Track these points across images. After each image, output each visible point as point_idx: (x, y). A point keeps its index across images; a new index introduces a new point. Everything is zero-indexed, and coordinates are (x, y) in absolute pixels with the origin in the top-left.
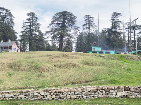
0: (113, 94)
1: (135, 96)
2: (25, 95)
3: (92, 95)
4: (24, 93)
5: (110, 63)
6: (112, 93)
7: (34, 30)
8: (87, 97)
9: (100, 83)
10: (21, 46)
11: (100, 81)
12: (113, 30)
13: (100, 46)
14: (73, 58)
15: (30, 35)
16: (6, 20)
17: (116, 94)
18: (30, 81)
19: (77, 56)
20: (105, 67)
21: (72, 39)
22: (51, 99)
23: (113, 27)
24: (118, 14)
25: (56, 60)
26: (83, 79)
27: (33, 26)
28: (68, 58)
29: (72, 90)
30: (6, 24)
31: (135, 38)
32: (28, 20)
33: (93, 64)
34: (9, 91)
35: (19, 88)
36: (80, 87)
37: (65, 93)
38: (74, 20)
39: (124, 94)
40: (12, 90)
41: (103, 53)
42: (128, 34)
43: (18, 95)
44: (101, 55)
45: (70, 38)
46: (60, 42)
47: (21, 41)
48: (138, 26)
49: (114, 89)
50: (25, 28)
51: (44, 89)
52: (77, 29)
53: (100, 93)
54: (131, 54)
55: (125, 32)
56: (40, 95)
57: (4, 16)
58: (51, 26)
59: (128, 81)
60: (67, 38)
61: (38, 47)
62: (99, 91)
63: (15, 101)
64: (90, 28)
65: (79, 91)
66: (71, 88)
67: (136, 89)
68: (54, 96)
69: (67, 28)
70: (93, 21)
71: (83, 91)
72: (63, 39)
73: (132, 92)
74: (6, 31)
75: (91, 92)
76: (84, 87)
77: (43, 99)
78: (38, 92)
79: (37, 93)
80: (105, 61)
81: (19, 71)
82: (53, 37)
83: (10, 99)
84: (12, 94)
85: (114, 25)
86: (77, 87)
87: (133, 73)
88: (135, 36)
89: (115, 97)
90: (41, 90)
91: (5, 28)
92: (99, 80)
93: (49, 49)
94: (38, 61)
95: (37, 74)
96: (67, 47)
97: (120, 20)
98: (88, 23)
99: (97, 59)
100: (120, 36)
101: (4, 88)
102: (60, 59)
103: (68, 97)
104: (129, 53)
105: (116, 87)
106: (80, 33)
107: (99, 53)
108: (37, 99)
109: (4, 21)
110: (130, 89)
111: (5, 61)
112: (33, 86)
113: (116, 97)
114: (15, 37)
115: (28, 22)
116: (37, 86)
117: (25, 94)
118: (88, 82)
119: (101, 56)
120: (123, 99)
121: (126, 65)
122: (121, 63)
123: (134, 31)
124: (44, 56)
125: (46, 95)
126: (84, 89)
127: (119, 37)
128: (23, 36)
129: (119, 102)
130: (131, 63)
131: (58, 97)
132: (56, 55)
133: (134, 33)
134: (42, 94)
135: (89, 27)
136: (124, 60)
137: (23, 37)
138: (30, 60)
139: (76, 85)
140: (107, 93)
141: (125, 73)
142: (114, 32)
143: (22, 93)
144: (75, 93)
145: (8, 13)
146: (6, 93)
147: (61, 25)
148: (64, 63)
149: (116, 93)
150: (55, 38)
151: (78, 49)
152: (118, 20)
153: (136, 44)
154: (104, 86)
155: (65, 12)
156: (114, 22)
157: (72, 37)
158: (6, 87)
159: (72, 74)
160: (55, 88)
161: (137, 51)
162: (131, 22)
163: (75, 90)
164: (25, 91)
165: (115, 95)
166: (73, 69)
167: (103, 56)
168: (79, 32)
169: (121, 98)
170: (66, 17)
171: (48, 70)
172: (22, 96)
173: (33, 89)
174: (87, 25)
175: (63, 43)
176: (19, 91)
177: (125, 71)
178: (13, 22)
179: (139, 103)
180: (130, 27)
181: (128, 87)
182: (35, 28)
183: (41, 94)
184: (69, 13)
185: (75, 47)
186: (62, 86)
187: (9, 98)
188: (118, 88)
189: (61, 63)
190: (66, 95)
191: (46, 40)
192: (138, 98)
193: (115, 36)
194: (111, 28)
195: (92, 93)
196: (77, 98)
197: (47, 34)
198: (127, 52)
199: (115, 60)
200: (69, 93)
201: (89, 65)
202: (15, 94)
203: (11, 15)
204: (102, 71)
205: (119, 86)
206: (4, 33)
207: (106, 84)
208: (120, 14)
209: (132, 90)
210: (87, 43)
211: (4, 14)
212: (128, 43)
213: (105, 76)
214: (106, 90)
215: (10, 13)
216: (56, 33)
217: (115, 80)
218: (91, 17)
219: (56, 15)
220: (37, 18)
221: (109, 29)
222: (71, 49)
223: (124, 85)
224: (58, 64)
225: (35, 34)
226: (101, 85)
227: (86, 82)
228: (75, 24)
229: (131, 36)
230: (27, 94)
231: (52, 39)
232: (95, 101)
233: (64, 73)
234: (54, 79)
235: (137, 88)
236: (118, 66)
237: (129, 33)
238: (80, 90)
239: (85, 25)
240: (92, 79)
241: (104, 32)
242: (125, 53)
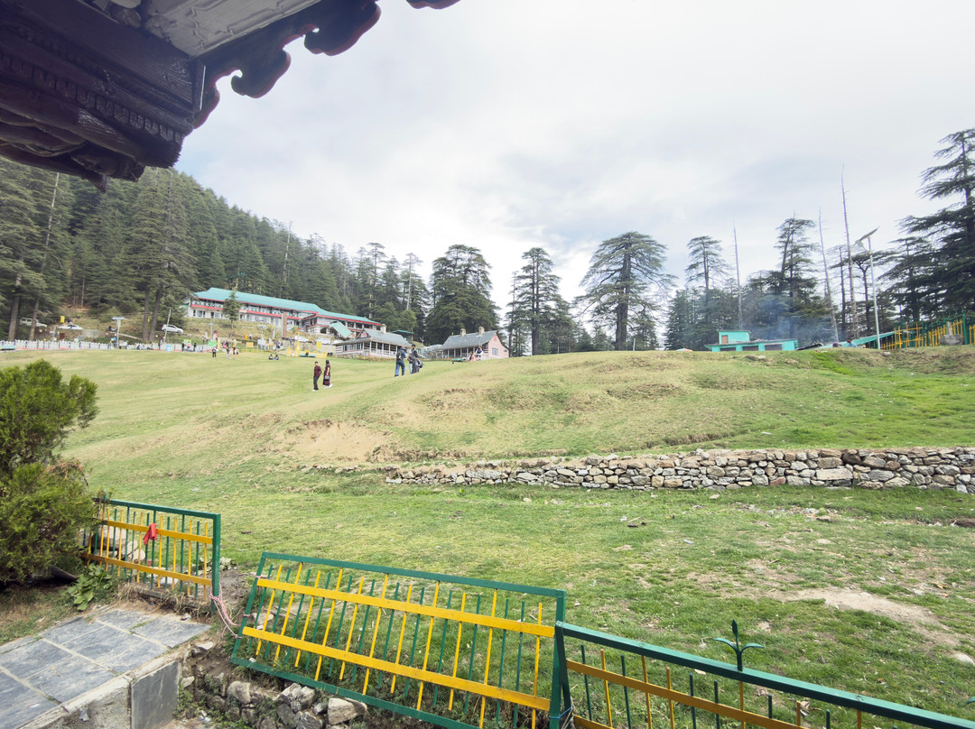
0: (803, 473)
1: (883, 482)
2: (535, 474)
3: (731, 476)
4: (533, 467)
5: (786, 377)
6: (799, 471)
7: (542, 295)
8: (715, 484)
9: (758, 442)
10: (510, 341)
11: (756, 436)
12: (788, 274)
13: (746, 328)
14: (662, 367)
15: (533, 310)
16: (471, 278)
17: (815, 475)
18: (544, 436)
19: (674, 361)
20: (768, 391)
21: (654, 314)
22: (608, 486)
23: (789, 266)
24: (802, 223)
25: (612, 376)
26: (700, 430)
27: (540, 286)
28: (648, 368)
29: (668, 462)
30: (471, 286)
31: (869, 293)
32: (527, 269)
33: (727, 385)
34: (495, 463)
35: (517, 455)
36: (692, 454)
37: (646, 470)
38: (658, 255)
39: (842, 473)
40: (500, 458)
41: (756, 348)
42: (842, 284)
43: (518, 473)
44: (752, 354)
45: (647, 309)
46: (618, 323)
47: (510, 329)
48: (879, 253)
49: (805, 458)
50: (519, 293)
51: (585, 459)
52: (669, 282)
53: (758, 471)
54: (857, 346)
55: (830, 277)
56: (574, 474)
57: (465, 266)
58: (590, 279)
59: (855, 434)
60: (637, 310)
61: (554, 341)
62: (754, 465)
63: (511, 488)
64: (710, 275)
65: (689, 465)
66: (664, 456)
67: (887, 459)
68: (614, 479)
69: (637, 282)
70: (717, 252)
71: (702, 465)
72: (626, 315)
73: (873, 468)
74: (473, 304)
75: (729, 468)
76: (706, 454)
77: (584, 484)
78: (569, 464)
79: (567, 468)
80: (767, 372)
81: (512, 409)
82: (598, 311)
83: (497, 482)
84: (500, 469)
85: (789, 257)
86: (683, 454)
87: (869, 408)
88: (866, 288)
89: (811, 484)
90: (576, 462)
91: (470, 297)
92: (752, 430)
93: (585, 347)
94: (562, 380)
95: (562, 416)
96: (641, 337)
97: (809, 242)
98: (702, 260)
99: (741, 369)
100: (812, 293)
101: (481, 454)
102: (624, 374)
103: (658, 480)
104: (851, 345)
105: (814, 454)
106: (677, 292)
107: (744, 348)
108: (567, 484)
109: (465, 278)
110: (863, 458)
111: (476, 383)
112: (553, 451)
113: (814, 483)
114: (494, 318)
115: (527, 275)
116: (565, 451)
117: (535, 471)
118: (717, 437)
119: (752, 359)
120: (838, 490)
121: (843, 383)
122: (824, 378)
123: (864, 272)
124: (576, 366)
125: (591, 473)
126: (705, 459)
127: (811, 296)
128: (516, 315)
129: (824, 499)
130: (859, 376)
131: (627, 481)
132: (611, 362)
133: (865, 279)
134: (580, 473)
135: (706, 273)
136: (833, 369)
137: (516, 318)
138: (540, 379)
139: (680, 447)
140: (781, 470)
141: (841, 407)
142: (790, 280)
143: (525, 466)
144: (676, 470)
145: (474, 257)
146: (486, 466)
147: (617, 274)
148: (638, 383)
149: (813, 472)
150: (602, 314)
151: (674, 342)
152: (802, 243)
153: (873, 313)
154: (772, 451)
155: (628, 236)
156: (788, 249)
157: (652, 306)
158: (485, 452)
159: (663, 416)
160: (617, 457)
161: (879, 336)
162: (852, 242)
163: (677, 462)
164: (533, 461)
165: (811, 478)
166: (666, 401)
167: (760, 357)
168: (675, 289)
169: (832, 488)
170: (633, 250)
171: (590, 404)
172: (527, 476)
173: (554, 458)
174: (700, 265)
175: (628, 327)
176: (519, 461)
177: (841, 403)
178: (487, 281)
179: (898, 505)
180: (847, 261)
181: (857, 454)
182: (545, 289)
183: (576, 472)
184: (642, 237)
185: (665, 334)
186: (635, 449)
187: (494, 480)
188: (822, 455)
189: (629, 384)
190: (651, 477)
191: (576, 320)
192: (894, 488)
193: (795, 294)
194: (780, 270)
195: (732, 472)
196: (685, 485)
197: (579, 305)
198: (840, 341)
199: (803, 370)
200: (660, 470)
201: (716, 388)
202: (509, 470)
203: (483, 263)
204: (760, 405)
205: (823, 449)
206: (467, 311)
207: (778, 444)
208: (808, 221)
209: (871, 463)
210: (702, 323)
211: (465, 263)
212: (844, 313)
213: (772, 419)
214: (778, 462)
215: (480, 256)
216: (604, 299)
217: (807, 433)
218: (711, 240)
219: (602, 248)
220: (549, 262)
221: (774, 274)
222: (652, 343)
223: (843, 448)
224: (620, 387)
225: (547, 308)
226: (761, 447)
227: (711, 437)
228: (660, 266)
229: (852, 289)
230: (541, 470)
231: (594, 315)
232: (743, 496)
233: (638, 413)
234: (611, 431)
235: (890, 456)
236: (816, 386)
237: (847, 281)
238: (692, 461)
239: (692, 267)
240: (728, 429)
241: (756, 284)
242: (835, 345)
